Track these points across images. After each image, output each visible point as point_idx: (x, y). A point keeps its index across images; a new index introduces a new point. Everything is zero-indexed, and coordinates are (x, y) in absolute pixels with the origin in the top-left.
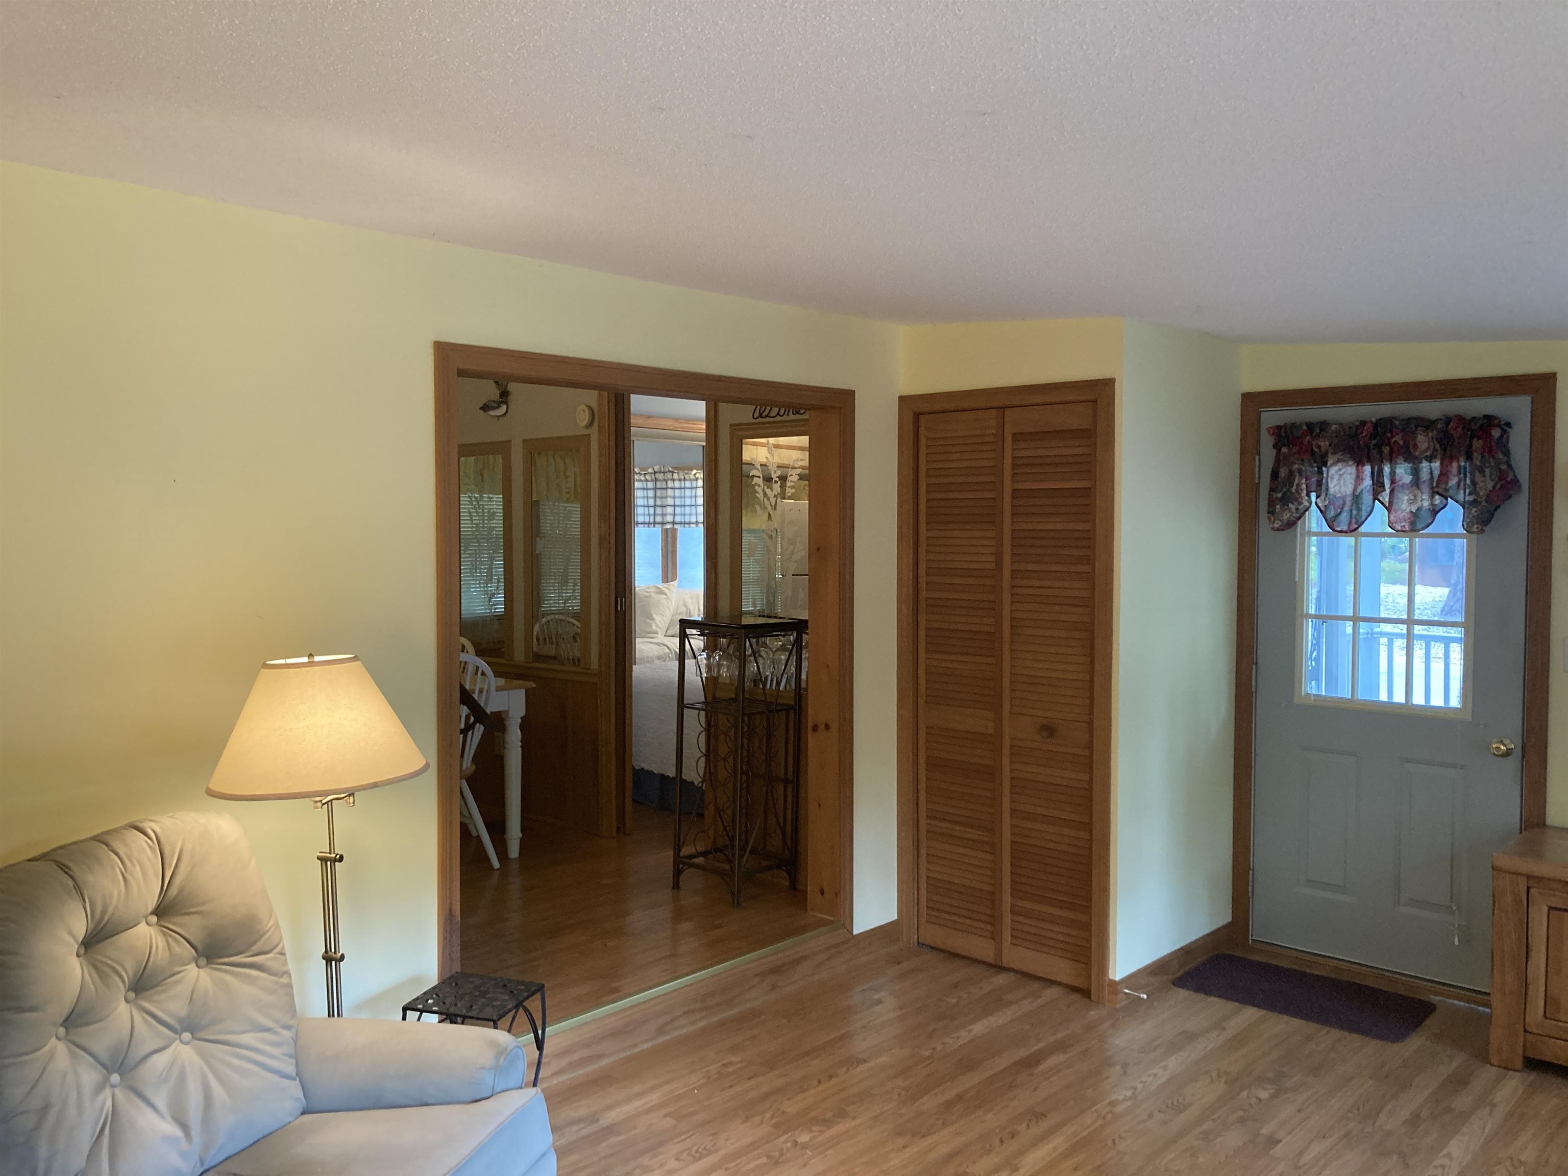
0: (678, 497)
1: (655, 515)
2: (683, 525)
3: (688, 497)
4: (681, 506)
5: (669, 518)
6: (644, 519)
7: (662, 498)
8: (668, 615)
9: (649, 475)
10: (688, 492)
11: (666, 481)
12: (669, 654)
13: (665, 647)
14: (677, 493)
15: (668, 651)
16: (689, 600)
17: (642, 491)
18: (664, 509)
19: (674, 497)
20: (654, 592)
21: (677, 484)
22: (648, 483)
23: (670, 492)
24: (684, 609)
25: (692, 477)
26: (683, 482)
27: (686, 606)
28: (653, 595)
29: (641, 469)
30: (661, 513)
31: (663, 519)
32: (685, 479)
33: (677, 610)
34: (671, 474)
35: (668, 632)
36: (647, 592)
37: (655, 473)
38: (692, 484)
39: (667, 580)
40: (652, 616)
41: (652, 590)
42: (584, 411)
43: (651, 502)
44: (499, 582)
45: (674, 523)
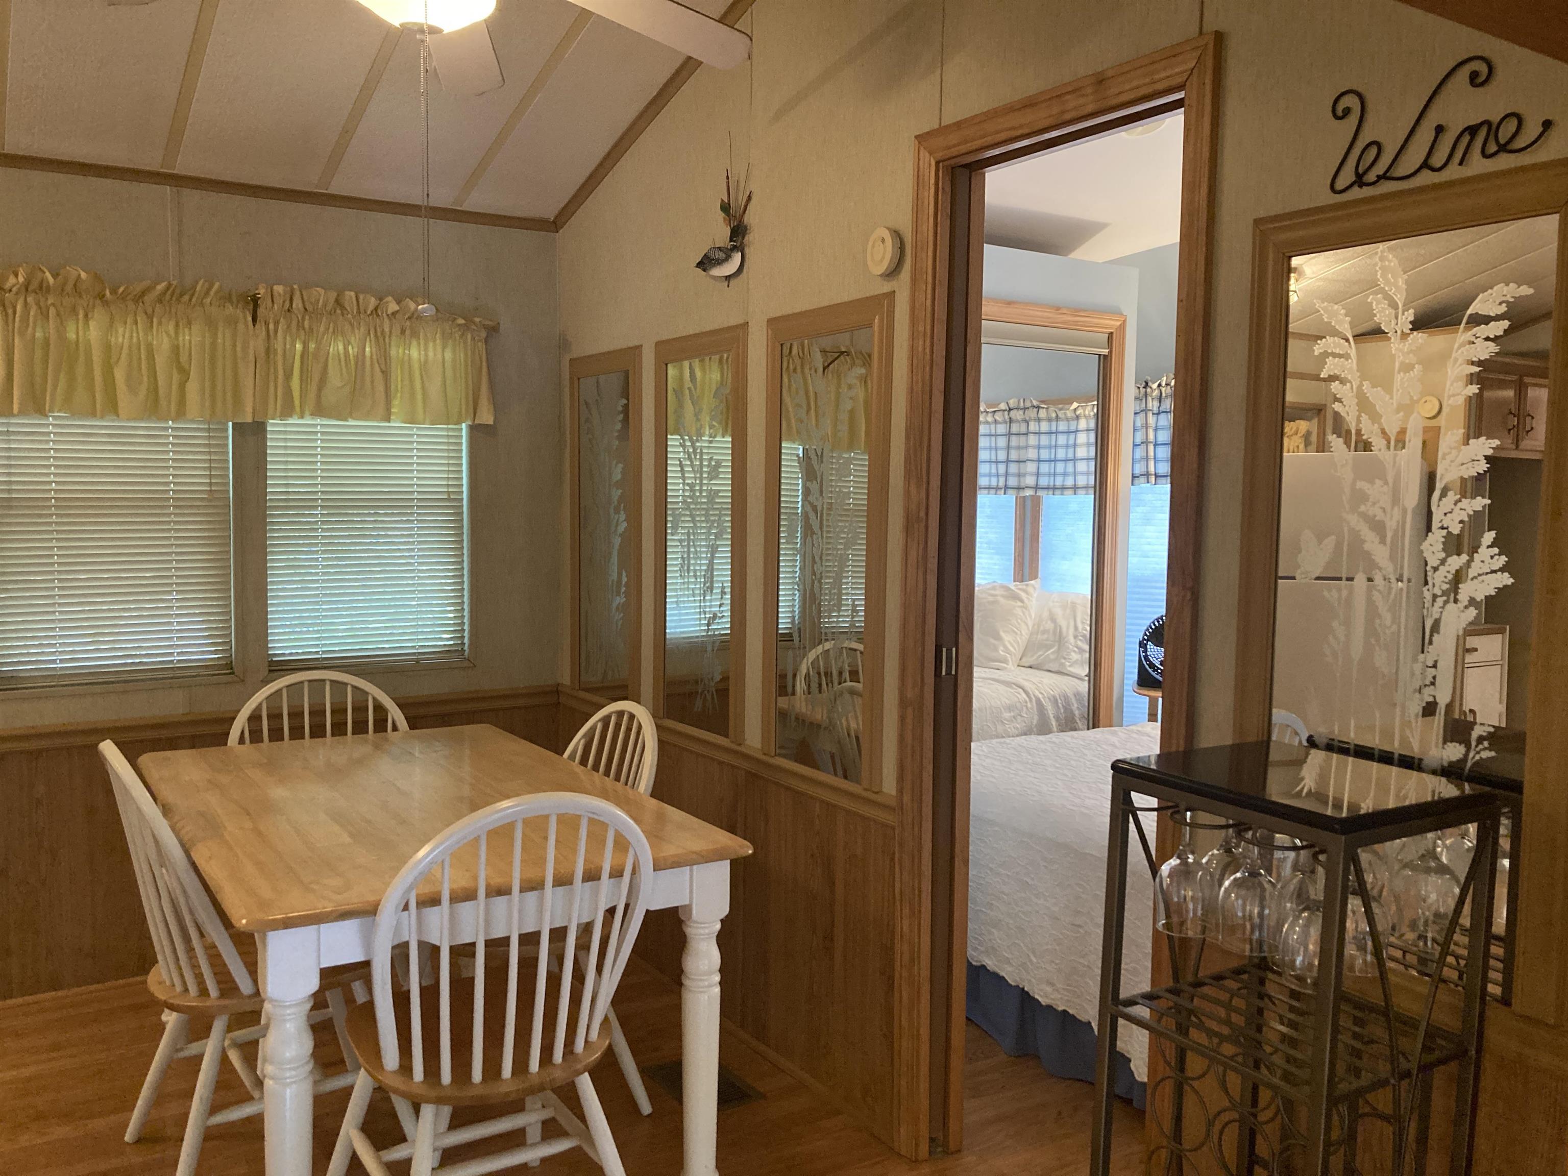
0: (1045, 447)
1: (1007, 475)
2: (1051, 492)
3: (1062, 446)
4: (1050, 461)
5: (1030, 481)
6: (990, 481)
7: (1019, 448)
8: (1024, 633)
9: (1000, 413)
10: (1062, 439)
11: (1027, 422)
12: (1026, 703)
13: (1021, 690)
14: (1044, 440)
15: (1024, 696)
16: (1058, 612)
18: (1022, 465)
19: (1039, 447)
20: (1003, 596)
21: (1044, 426)
22: (999, 426)
23: (1032, 440)
24: (1050, 625)
25: (1070, 414)
26: (1054, 424)
27: (1053, 620)
28: (1001, 600)
29: (989, 406)
30: (1016, 471)
31: (1019, 481)
32: (1057, 419)
33: (1039, 627)
34: (1036, 410)
35: (1024, 660)
36: (992, 595)
37: (1010, 410)
38: (1069, 426)
39: (1023, 575)
40: (1000, 635)
41: (1001, 593)
42: (883, 240)
43: (1002, 456)
44: (723, 593)
45: (1037, 488)
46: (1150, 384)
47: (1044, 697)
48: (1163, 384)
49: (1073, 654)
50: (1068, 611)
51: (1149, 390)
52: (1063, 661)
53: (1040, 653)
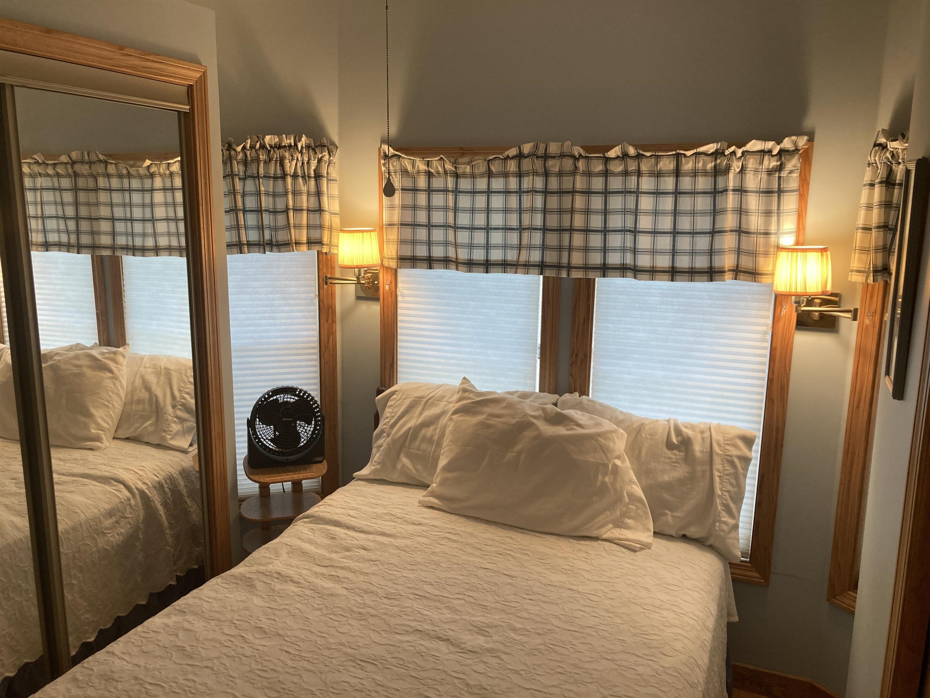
0: (118, 205)
1: (77, 232)
2: (131, 253)
3: (137, 205)
4: (126, 220)
5: (105, 240)
7: (88, 204)
8: (116, 405)
9: (62, 166)
10: (136, 198)
11: (95, 177)
12: (129, 499)
13: (121, 486)
14: (117, 198)
15: (126, 492)
16: (152, 379)
17: (51, 193)
18: (94, 223)
19: (112, 205)
21: (115, 183)
23: (103, 197)
24: (144, 395)
25: (142, 171)
26: (126, 181)
27: (148, 389)
30: (89, 229)
31: (93, 240)
32: (129, 176)
33: (132, 397)
34: (103, 165)
35: (120, 432)
37: (73, 163)
38: (142, 183)
39: (109, 340)
40: (88, 410)
41: (84, 362)
45: (113, 248)
46: (234, 146)
47: (148, 488)
48: (248, 146)
49: (173, 425)
50: (162, 378)
51: (233, 152)
52: (164, 434)
53: (137, 425)
